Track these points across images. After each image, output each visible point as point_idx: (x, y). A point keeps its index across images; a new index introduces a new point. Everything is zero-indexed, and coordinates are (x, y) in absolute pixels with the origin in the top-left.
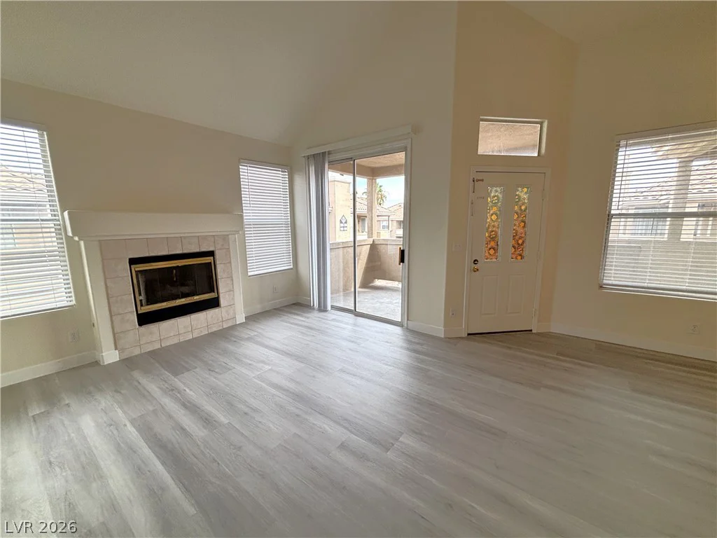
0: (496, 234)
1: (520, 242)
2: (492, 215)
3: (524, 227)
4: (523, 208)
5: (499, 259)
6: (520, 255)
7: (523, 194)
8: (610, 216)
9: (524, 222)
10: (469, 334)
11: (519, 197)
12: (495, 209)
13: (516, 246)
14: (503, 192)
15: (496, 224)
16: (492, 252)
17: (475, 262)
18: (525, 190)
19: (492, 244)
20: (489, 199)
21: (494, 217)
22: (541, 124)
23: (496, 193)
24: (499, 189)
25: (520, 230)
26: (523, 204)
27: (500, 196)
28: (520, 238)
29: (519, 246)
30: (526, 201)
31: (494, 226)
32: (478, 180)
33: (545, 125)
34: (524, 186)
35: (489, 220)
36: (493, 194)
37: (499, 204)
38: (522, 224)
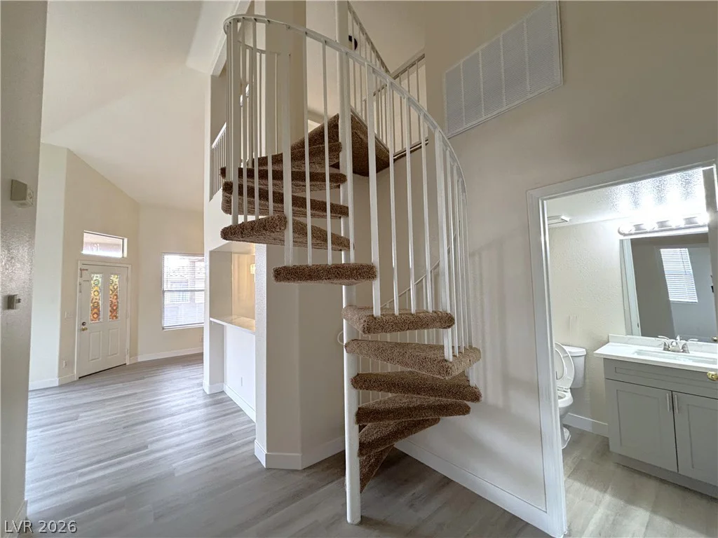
0: (98, 303)
1: (115, 308)
2: (95, 291)
3: (117, 299)
4: (115, 287)
5: (101, 320)
6: (115, 316)
7: (115, 279)
8: (164, 292)
9: (116, 295)
10: (80, 378)
11: (113, 281)
12: (96, 288)
13: (112, 311)
14: (102, 277)
15: (98, 297)
16: (95, 316)
17: (84, 324)
18: (116, 276)
19: (96, 310)
20: (92, 282)
21: (96, 293)
22: (123, 239)
23: (97, 278)
24: (99, 275)
25: (114, 301)
26: (116, 285)
27: (100, 280)
28: (115, 305)
29: (114, 311)
30: (118, 283)
31: (96, 299)
32: (83, 270)
33: (126, 240)
34: (115, 274)
35: (92, 295)
36: (95, 278)
37: (99, 285)
38: (115, 297)
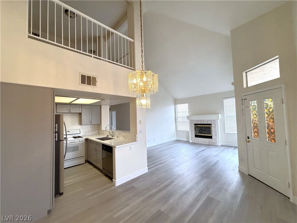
0: (257, 124)
1: (272, 131)
2: (254, 115)
3: (273, 122)
4: (271, 110)
5: (261, 139)
6: (274, 139)
7: (269, 102)
10: (249, 175)
11: (267, 105)
12: (254, 112)
13: (270, 133)
14: (258, 103)
15: (256, 120)
16: (256, 134)
17: (248, 137)
18: (270, 100)
19: (256, 130)
20: (251, 107)
21: (255, 116)
23: (254, 103)
24: (255, 102)
25: (271, 124)
26: (270, 108)
27: (256, 105)
28: (272, 128)
29: (271, 133)
30: (272, 106)
31: (255, 121)
32: (244, 99)
34: (268, 98)
35: (252, 117)
36: (253, 105)
37: (256, 109)
38: (272, 120)
